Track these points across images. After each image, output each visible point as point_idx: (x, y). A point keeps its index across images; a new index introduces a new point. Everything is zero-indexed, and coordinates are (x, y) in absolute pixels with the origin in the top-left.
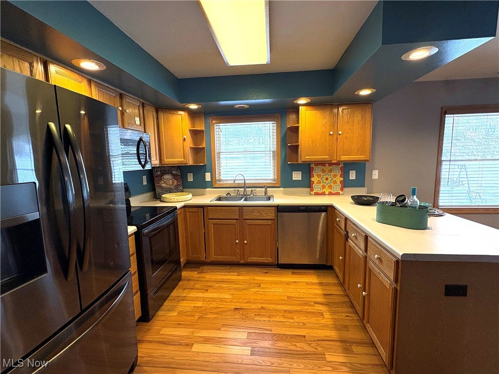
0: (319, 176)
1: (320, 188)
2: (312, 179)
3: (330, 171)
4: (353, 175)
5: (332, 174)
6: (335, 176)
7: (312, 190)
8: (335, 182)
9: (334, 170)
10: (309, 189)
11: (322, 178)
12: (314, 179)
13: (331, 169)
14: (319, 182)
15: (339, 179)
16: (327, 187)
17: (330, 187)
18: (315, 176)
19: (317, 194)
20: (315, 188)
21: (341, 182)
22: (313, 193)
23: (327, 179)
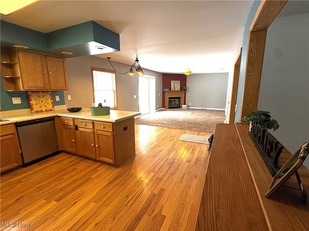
0: (36, 100)
1: (38, 107)
2: (31, 102)
3: (44, 96)
4: (58, 99)
5: (45, 98)
6: (47, 99)
7: (32, 109)
8: (48, 103)
9: (46, 95)
10: (30, 109)
11: (38, 101)
12: (33, 102)
13: (44, 95)
14: (37, 104)
15: (50, 101)
16: (43, 106)
17: (45, 106)
18: (33, 100)
19: (37, 112)
20: (35, 108)
21: (52, 103)
22: (34, 111)
23: (42, 102)
